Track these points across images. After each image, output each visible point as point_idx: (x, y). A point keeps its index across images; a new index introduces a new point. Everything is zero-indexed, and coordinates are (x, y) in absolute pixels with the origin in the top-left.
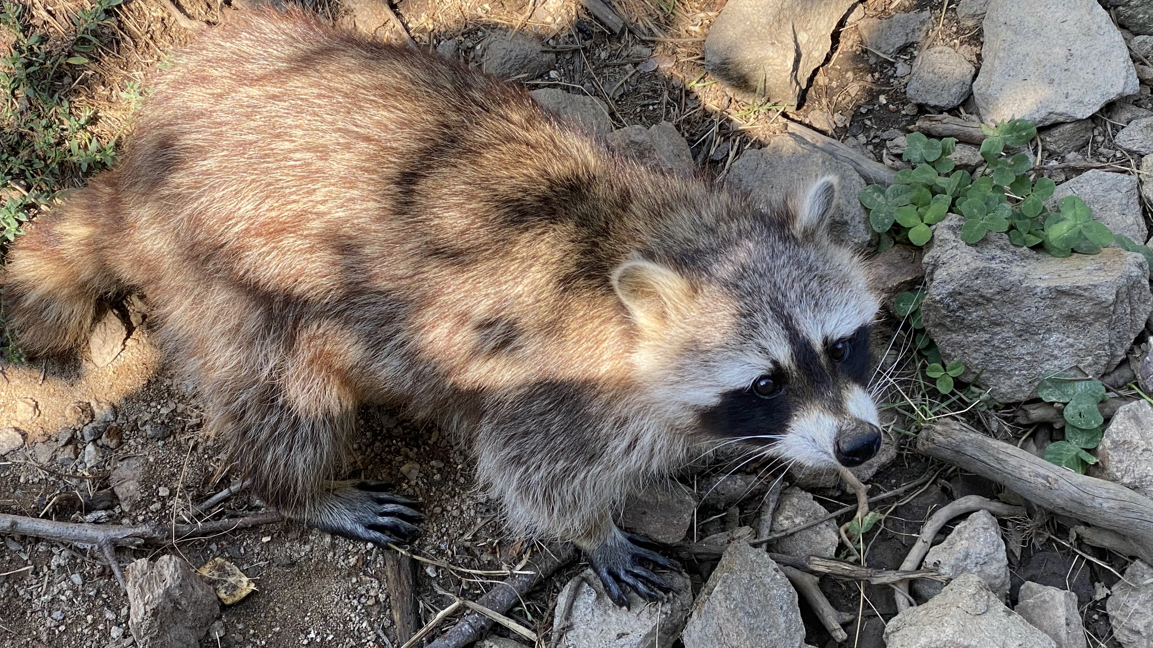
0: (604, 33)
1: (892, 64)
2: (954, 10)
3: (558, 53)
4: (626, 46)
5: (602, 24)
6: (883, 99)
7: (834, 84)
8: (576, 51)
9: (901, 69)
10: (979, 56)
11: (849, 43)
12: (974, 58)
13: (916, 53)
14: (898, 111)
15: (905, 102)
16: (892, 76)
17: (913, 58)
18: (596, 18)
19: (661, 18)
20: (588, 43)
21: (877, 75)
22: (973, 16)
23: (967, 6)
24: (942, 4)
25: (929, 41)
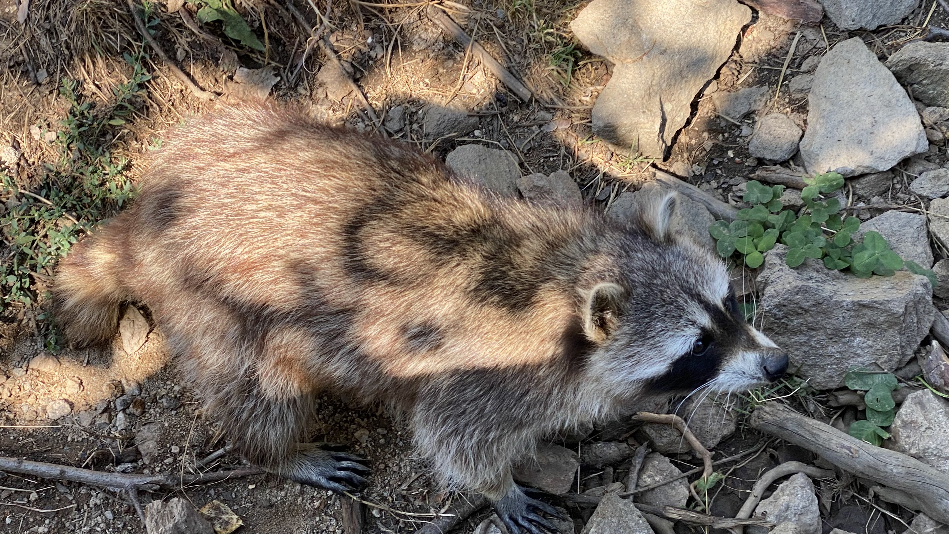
0: (516, 102)
1: (738, 127)
2: (787, 85)
3: (481, 117)
4: (533, 112)
5: (515, 94)
6: (731, 154)
7: (693, 142)
8: (495, 115)
9: (745, 130)
10: (805, 122)
11: (706, 110)
12: (802, 123)
13: (757, 118)
14: (743, 163)
15: (748, 156)
16: (738, 136)
17: (754, 122)
18: (510, 90)
19: (561, 91)
20: (504, 109)
21: (726, 135)
22: (802, 90)
23: (797, 82)
24: (777, 81)
25: (767, 109)
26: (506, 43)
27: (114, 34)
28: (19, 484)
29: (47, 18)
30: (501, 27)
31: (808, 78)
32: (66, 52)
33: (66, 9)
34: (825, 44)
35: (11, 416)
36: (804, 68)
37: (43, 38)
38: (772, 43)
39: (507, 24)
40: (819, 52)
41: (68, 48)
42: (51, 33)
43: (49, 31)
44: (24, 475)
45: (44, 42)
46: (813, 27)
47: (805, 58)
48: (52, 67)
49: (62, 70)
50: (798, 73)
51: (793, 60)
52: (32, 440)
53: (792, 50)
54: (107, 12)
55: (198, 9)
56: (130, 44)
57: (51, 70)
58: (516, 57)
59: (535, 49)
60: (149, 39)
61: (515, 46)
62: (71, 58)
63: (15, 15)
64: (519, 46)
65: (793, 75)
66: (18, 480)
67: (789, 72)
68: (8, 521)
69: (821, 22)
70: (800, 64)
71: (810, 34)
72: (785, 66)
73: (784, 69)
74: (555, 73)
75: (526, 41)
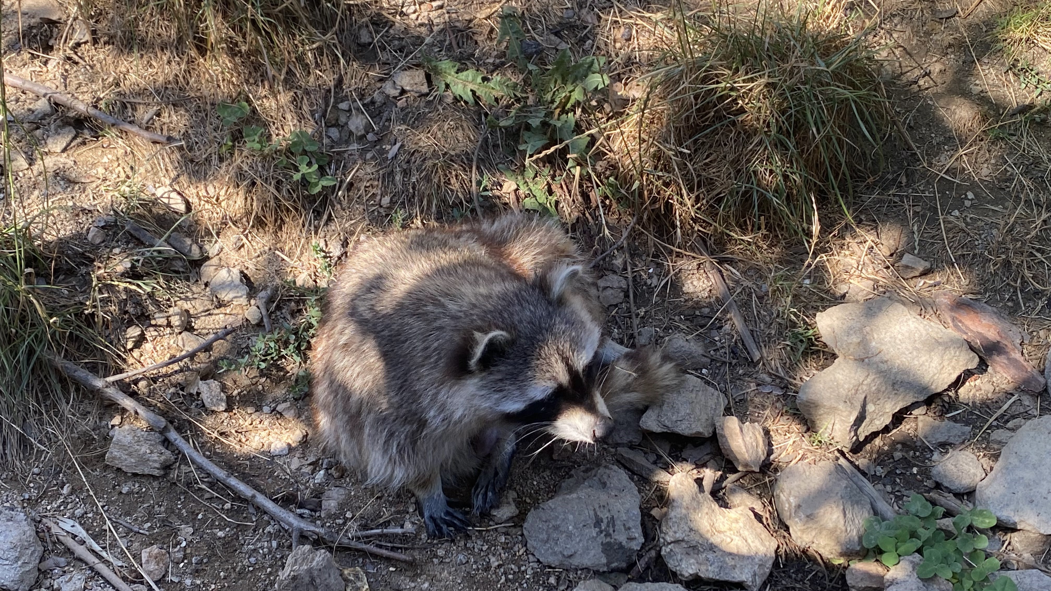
0: (747, 359)
1: (932, 451)
2: (989, 434)
3: (712, 360)
4: (757, 372)
5: (748, 353)
6: (915, 470)
7: (886, 448)
8: (724, 363)
9: (936, 456)
10: (992, 469)
11: (908, 427)
12: (989, 469)
13: (950, 450)
14: (922, 481)
15: (929, 478)
16: (928, 459)
17: (947, 452)
18: (746, 349)
19: (788, 365)
20: (734, 362)
21: (918, 454)
22: (1000, 442)
23: (998, 435)
24: (982, 427)
25: (963, 446)
26: (759, 312)
27: (452, 191)
28: (222, 492)
29: (408, 162)
30: (760, 298)
31: (1009, 434)
32: (411, 191)
33: (425, 159)
34: (1037, 413)
35: (244, 440)
36: (1010, 425)
37: (399, 175)
38: (989, 395)
39: (766, 298)
40: (1027, 416)
41: (414, 188)
42: (406, 173)
43: (405, 170)
44: (228, 487)
45: (398, 178)
46: (1032, 396)
47: (1014, 417)
48: (397, 198)
49: (403, 203)
50: (1002, 427)
51: (1002, 416)
52: (248, 463)
53: (1005, 407)
54: (454, 173)
55: (526, 197)
56: (461, 203)
57: (394, 200)
58: (762, 325)
59: (780, 324)
60: (476, 204)
61: (765, 316)
62: (413, 196)
63: (387, 152)
64: (768, 318)
65: (998, 427)
66: (223, 489)
67: (995, 423)
68: (200, 516)
69: (1040, 394)
70: (1008, 421)
71: (1027, 400)
72: (994, 418)
73: (991, 420)
74: (789, 348)
75: (775, 315)
